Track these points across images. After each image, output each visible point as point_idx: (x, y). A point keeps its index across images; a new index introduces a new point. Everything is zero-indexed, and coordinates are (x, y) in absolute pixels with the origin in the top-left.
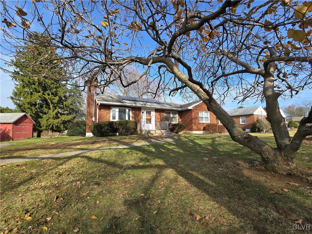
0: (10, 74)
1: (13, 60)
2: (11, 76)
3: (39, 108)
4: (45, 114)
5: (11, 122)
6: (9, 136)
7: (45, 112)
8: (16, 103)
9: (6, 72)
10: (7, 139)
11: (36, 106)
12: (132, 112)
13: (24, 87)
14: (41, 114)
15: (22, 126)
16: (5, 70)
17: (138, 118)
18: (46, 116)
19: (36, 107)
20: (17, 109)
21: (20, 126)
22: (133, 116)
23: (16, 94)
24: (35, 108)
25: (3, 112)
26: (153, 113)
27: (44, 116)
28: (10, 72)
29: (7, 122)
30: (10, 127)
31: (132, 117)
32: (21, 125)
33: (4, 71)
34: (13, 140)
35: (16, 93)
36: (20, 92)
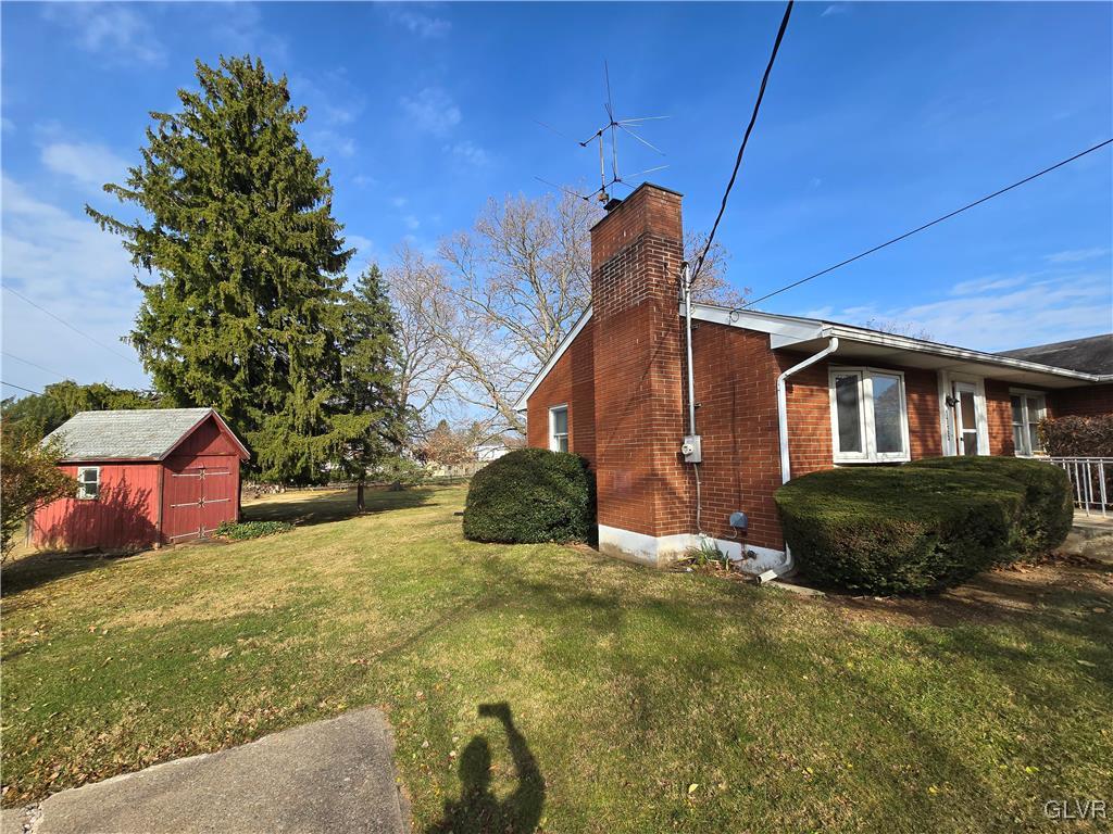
0: (126, 237)
1: (141, 173)
2: (132, 248)
3: (246, 384)
4: (270, 408)
5: (156, 455)
6: (144, 522)
7: (270, 404)
8: (154, 365)
9: (111, 230)
10: (136, 537)
11: (233, 378)
12: (910, 400)
13: (181, 294)
14: (255, 413)
15: (197, 471)
16: (107, 219)
17: (933, 437)
18: (276, 418)
19: (235, 381)
20: (158, 391)
21: (190, 471)
22: (916, 427)
23: (151, 324)
24: (234, 386)
25: (105, 407)
26: (981, 405)
27: (271, 420)
28: (126, 229)
29: (135, 456)
30: (150, 478)
31: (911, 432)
32: (193, 466)
33: (103, 224)
34: (163, 541)
35: (152, 320)
36: (170, 317)
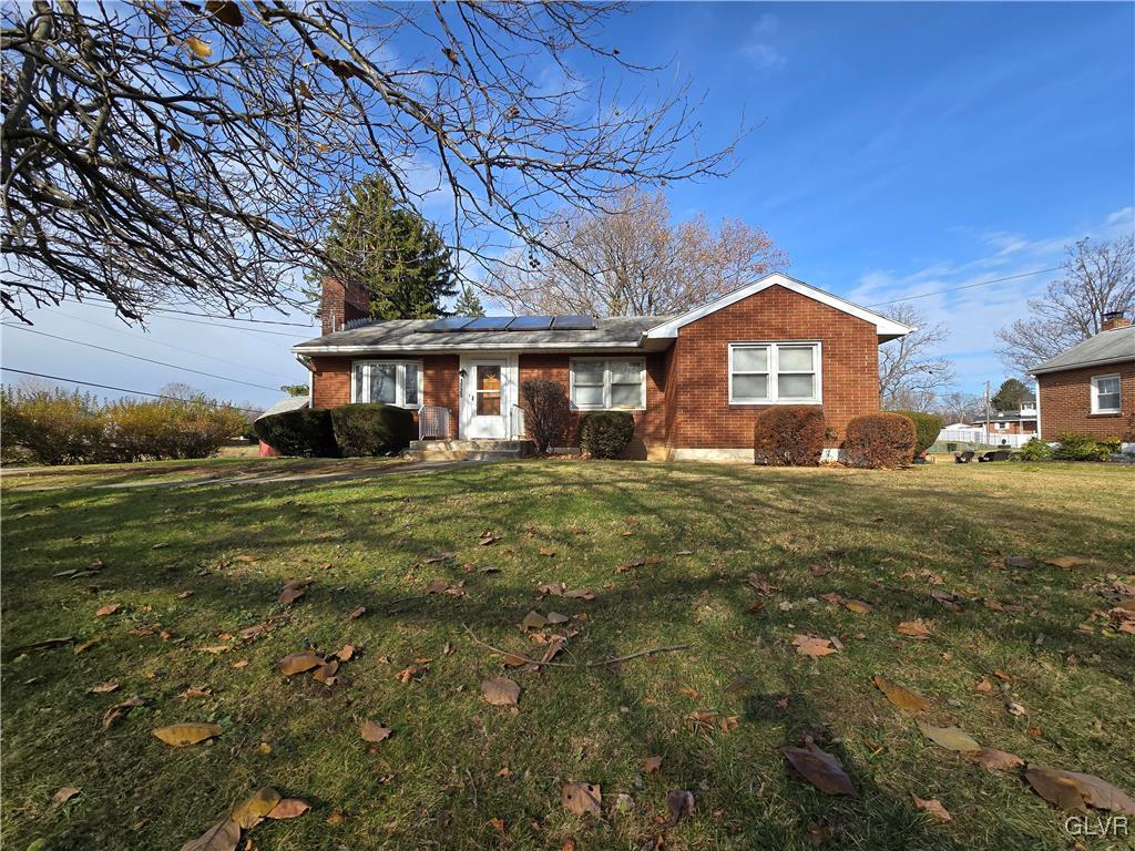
12: (425, 375)
17: (448, 395)
22: (430, 390)
26: (510, 374)
31: (425, 393)
